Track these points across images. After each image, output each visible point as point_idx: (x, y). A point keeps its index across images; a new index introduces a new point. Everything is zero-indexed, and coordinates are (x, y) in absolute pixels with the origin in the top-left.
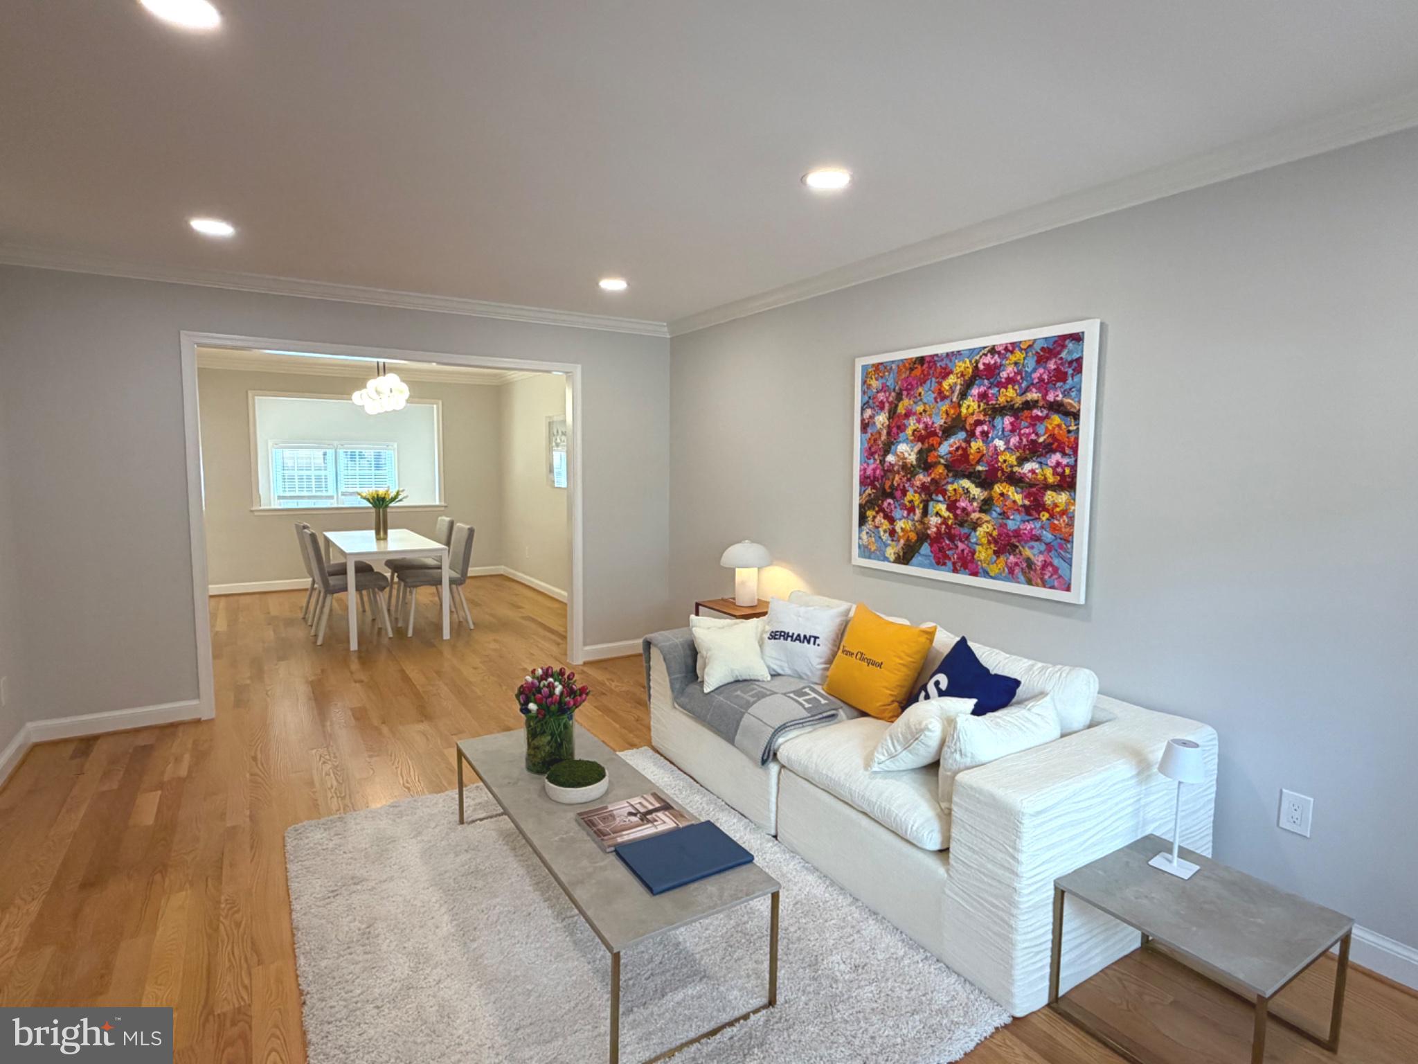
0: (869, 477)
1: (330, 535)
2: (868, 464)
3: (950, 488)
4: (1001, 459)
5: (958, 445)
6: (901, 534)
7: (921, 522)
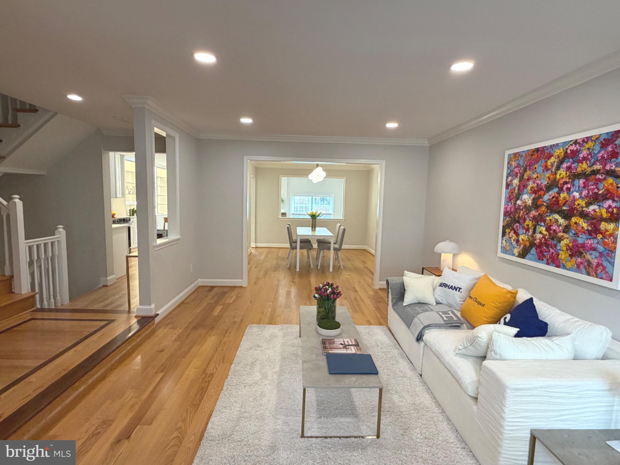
0: (508, 212)
2: (508, 205)
3: (548, 218)
4: (576, 203)
5: (554, 195)
6: (522, 242)
7: (532, 236)
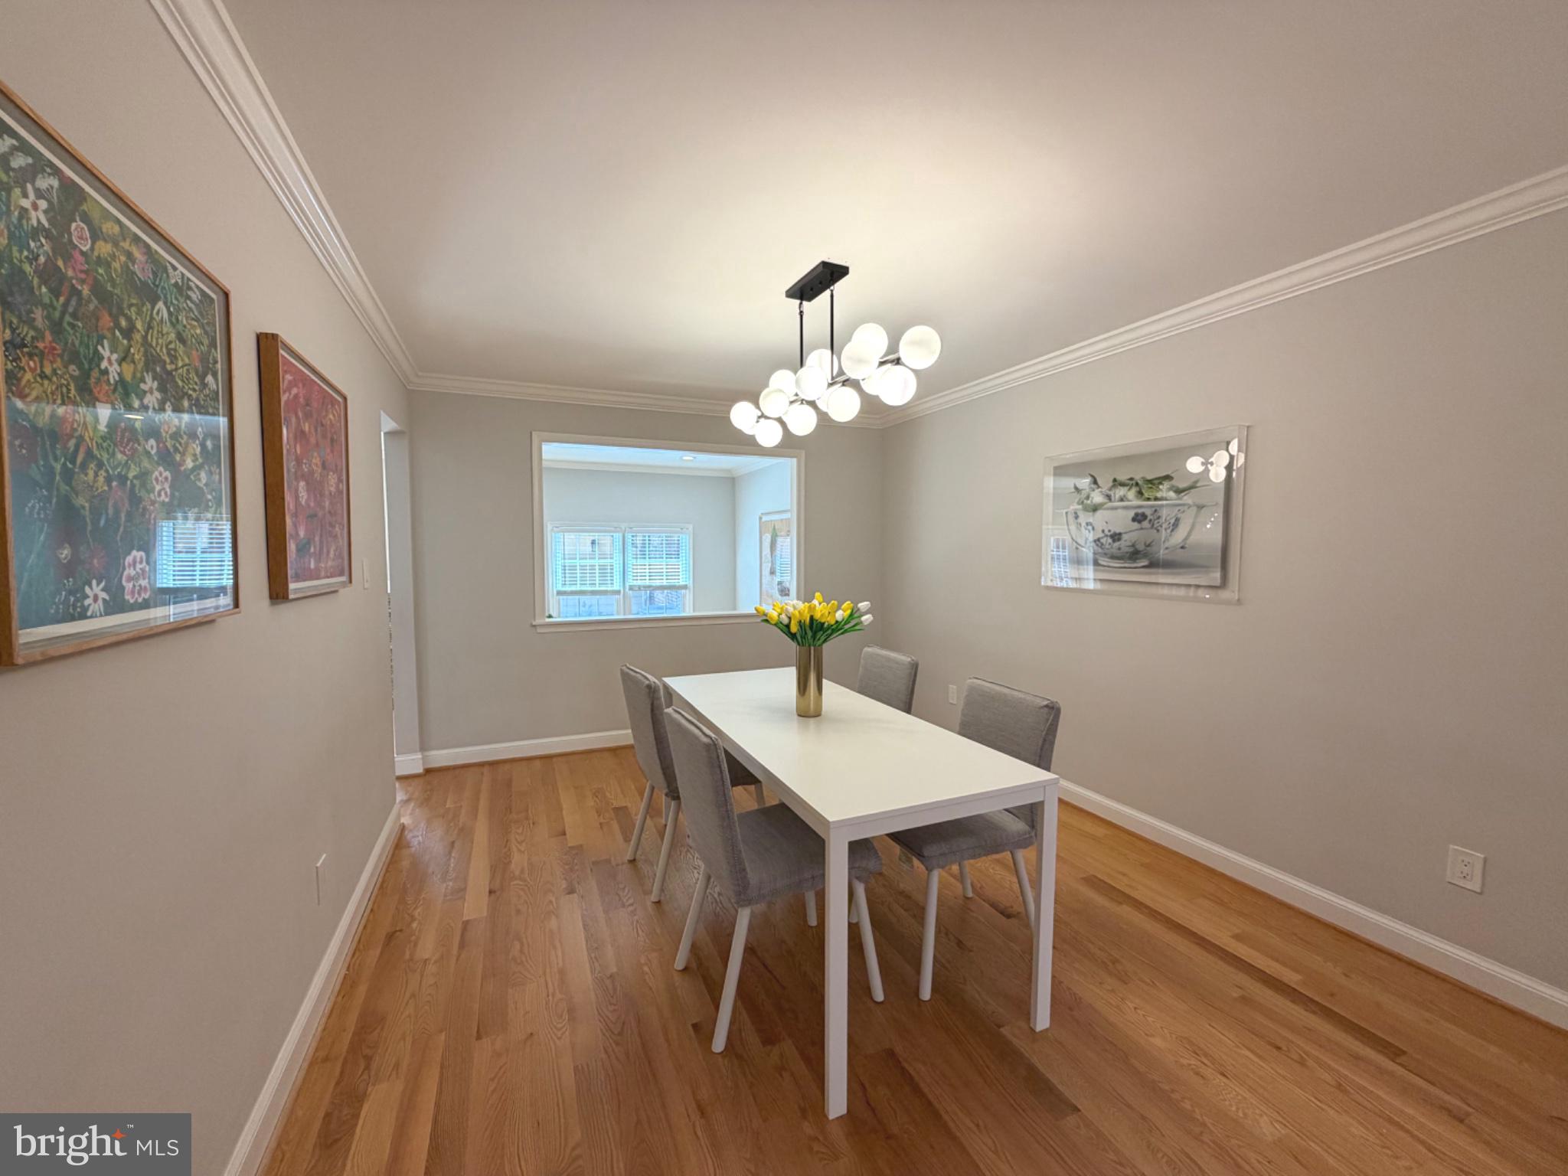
1: (669, 681)
